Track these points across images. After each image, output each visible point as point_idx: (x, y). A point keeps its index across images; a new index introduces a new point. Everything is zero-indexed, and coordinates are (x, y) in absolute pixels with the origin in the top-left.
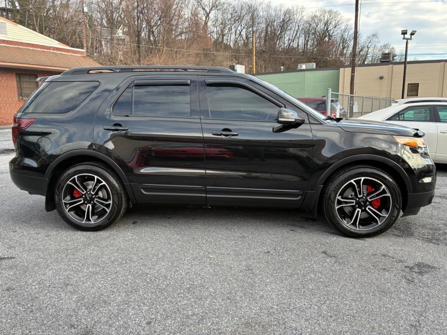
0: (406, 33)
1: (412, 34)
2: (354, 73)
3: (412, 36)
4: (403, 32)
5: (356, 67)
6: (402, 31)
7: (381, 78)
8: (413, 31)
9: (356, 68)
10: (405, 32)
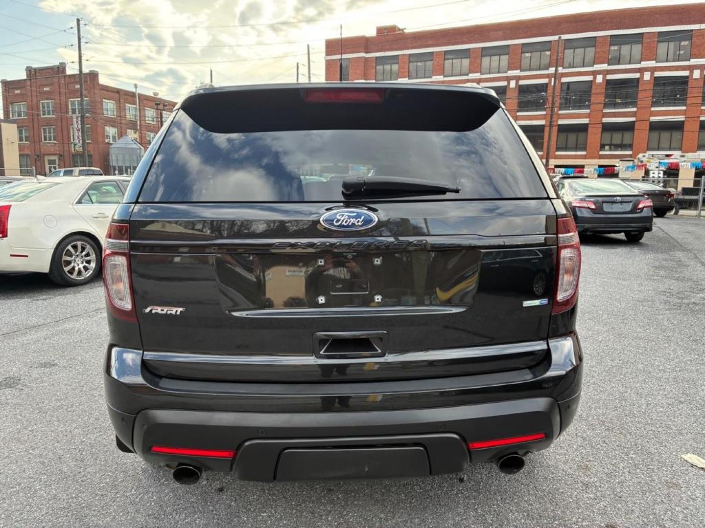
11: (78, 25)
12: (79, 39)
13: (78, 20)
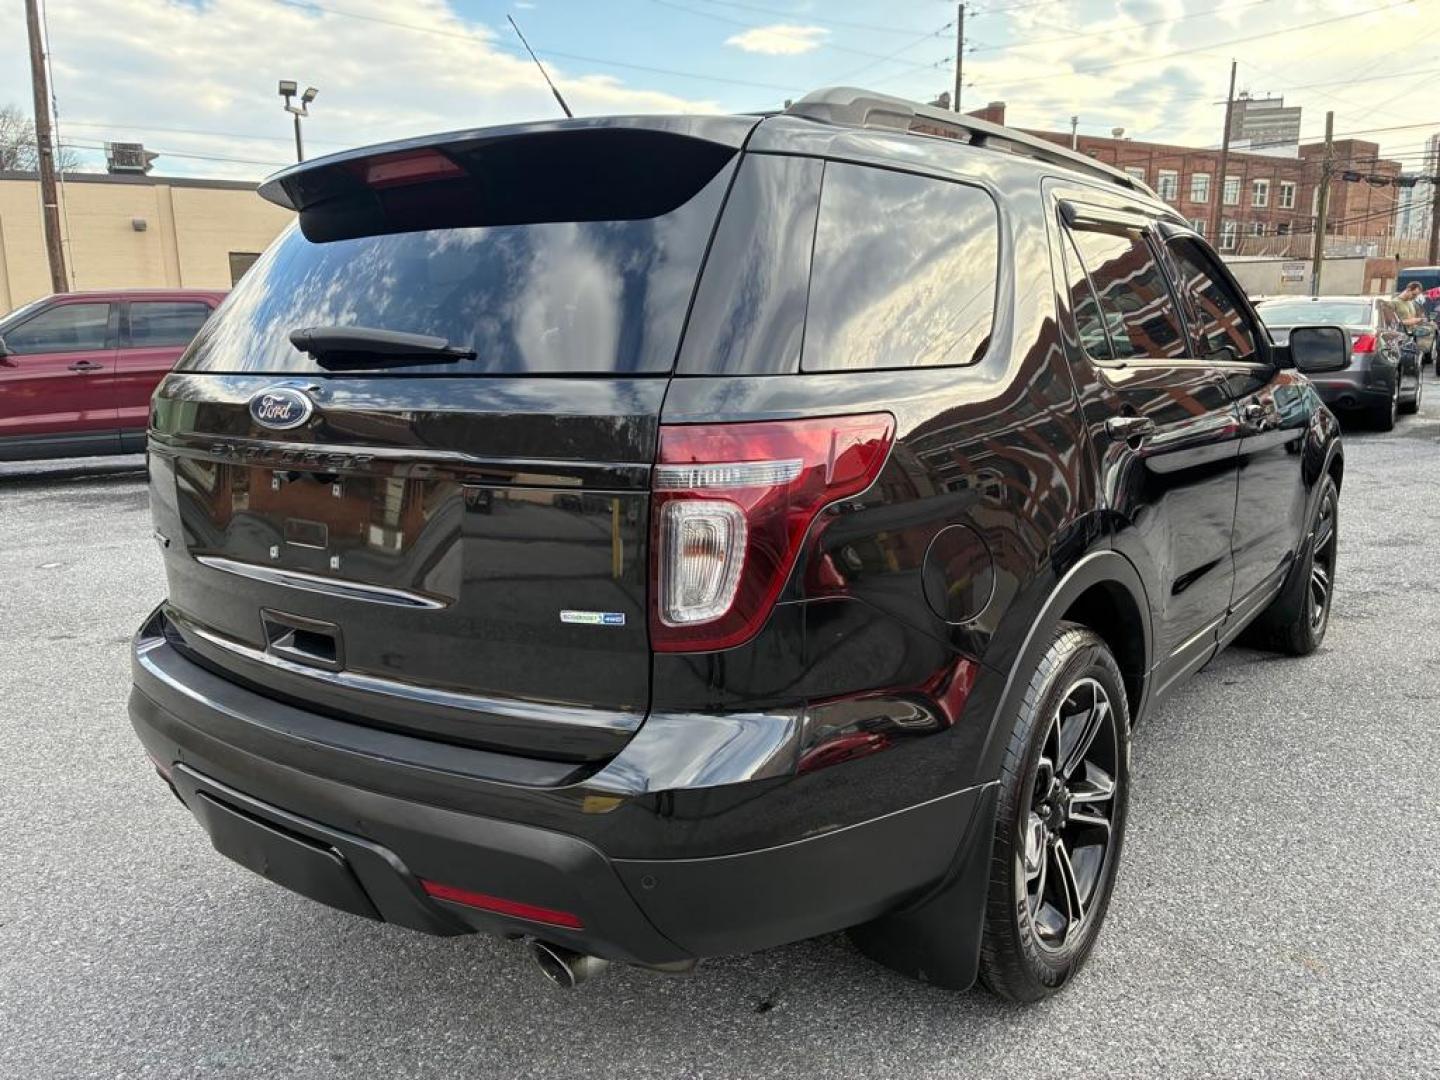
0: (293, 93)
1: (307, 98)
2: (56, 203)
3: (308, 104)
4: (285, 86)
5: (60, 181)
6: (281, 82)
7: (139, 227)
8: (311, 89)
9: (58, 184)
10: (291, 87)
11: (961, 16)
12: (960, 45)
13: (961, 8)
